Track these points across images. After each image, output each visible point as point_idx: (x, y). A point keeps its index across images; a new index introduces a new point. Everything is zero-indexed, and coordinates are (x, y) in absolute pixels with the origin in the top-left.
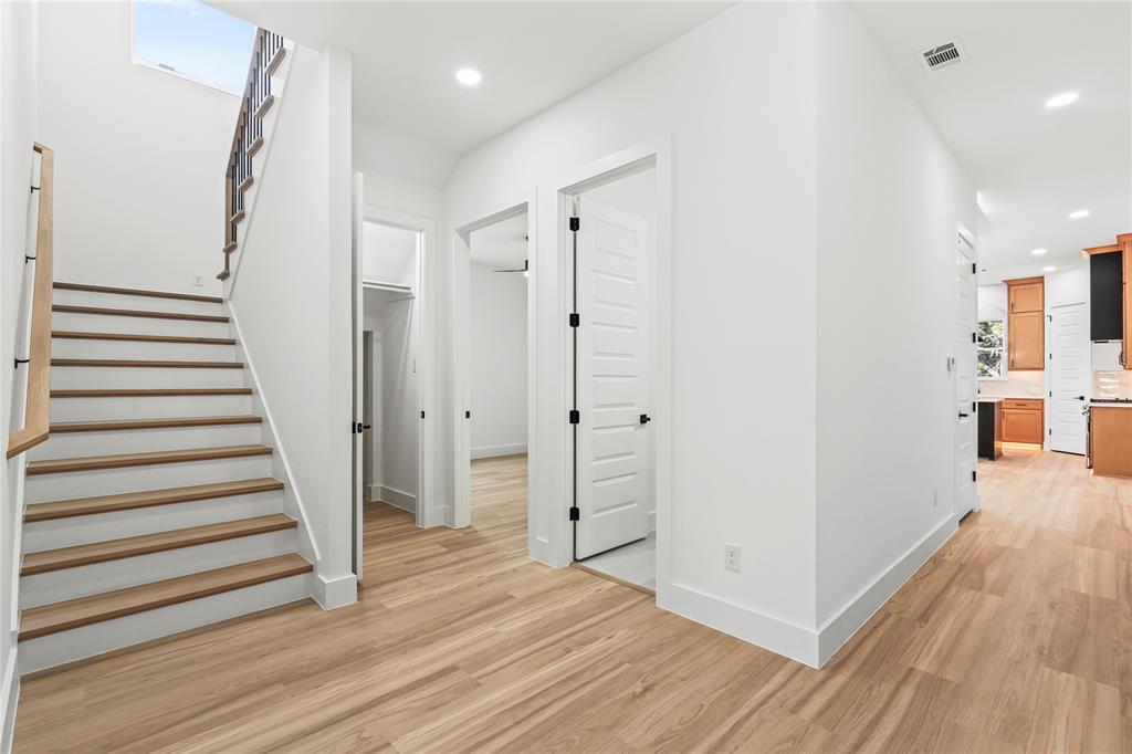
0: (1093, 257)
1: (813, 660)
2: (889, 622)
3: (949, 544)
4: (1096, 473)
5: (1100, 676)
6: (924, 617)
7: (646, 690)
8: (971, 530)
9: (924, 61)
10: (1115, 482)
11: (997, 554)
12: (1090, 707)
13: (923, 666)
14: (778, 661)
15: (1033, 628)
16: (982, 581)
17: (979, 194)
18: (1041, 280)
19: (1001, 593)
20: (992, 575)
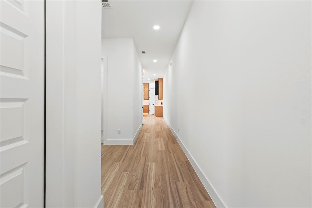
0: (155, 81)
1: (133, 144)
2: (139, 139)
3: (141, 129)
4: (156, 117)
5: (161, 138)
6: (142, 137)
7: (112, 153)
8: (144, 126)
9: (141, 52)
10: (158, 118)
11: (147, 129)
12: (161, 140)
13: (145, 141)
14: (128, 146)
15: (154, 135)
16: (147, 131)
17: (143, 70)
18: (148, 84)
19: (150, 133)
20: (148, 131)
